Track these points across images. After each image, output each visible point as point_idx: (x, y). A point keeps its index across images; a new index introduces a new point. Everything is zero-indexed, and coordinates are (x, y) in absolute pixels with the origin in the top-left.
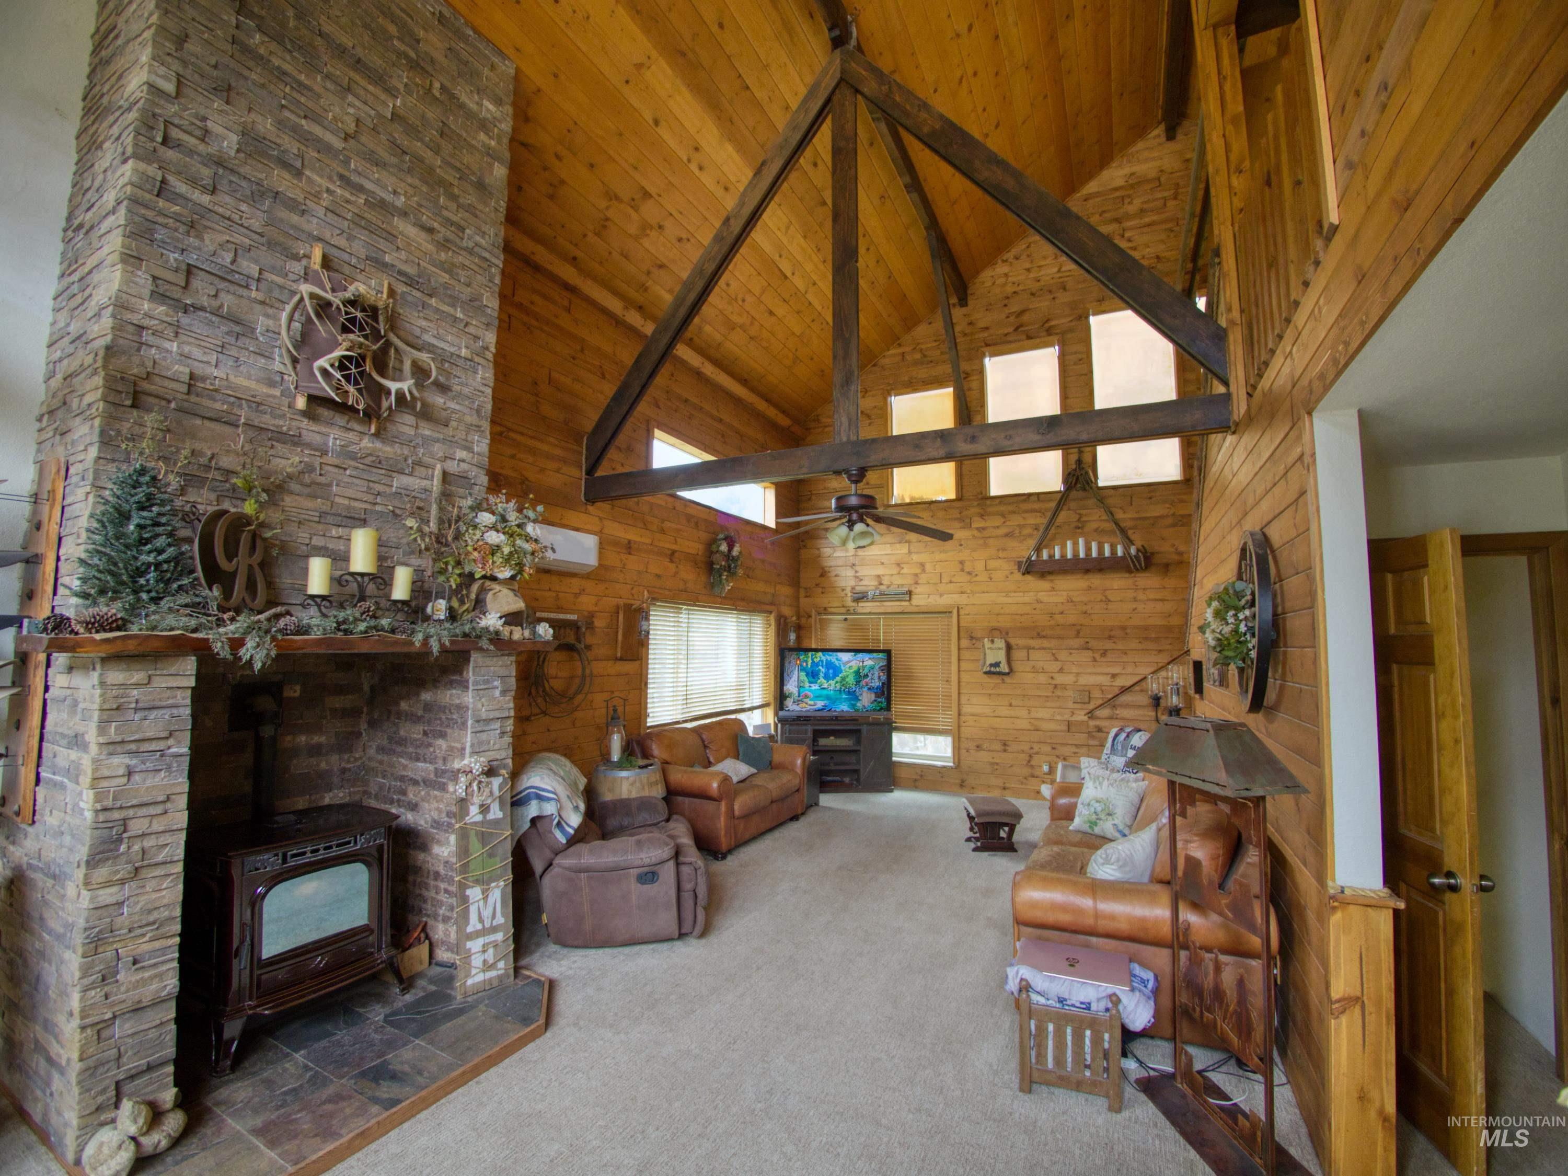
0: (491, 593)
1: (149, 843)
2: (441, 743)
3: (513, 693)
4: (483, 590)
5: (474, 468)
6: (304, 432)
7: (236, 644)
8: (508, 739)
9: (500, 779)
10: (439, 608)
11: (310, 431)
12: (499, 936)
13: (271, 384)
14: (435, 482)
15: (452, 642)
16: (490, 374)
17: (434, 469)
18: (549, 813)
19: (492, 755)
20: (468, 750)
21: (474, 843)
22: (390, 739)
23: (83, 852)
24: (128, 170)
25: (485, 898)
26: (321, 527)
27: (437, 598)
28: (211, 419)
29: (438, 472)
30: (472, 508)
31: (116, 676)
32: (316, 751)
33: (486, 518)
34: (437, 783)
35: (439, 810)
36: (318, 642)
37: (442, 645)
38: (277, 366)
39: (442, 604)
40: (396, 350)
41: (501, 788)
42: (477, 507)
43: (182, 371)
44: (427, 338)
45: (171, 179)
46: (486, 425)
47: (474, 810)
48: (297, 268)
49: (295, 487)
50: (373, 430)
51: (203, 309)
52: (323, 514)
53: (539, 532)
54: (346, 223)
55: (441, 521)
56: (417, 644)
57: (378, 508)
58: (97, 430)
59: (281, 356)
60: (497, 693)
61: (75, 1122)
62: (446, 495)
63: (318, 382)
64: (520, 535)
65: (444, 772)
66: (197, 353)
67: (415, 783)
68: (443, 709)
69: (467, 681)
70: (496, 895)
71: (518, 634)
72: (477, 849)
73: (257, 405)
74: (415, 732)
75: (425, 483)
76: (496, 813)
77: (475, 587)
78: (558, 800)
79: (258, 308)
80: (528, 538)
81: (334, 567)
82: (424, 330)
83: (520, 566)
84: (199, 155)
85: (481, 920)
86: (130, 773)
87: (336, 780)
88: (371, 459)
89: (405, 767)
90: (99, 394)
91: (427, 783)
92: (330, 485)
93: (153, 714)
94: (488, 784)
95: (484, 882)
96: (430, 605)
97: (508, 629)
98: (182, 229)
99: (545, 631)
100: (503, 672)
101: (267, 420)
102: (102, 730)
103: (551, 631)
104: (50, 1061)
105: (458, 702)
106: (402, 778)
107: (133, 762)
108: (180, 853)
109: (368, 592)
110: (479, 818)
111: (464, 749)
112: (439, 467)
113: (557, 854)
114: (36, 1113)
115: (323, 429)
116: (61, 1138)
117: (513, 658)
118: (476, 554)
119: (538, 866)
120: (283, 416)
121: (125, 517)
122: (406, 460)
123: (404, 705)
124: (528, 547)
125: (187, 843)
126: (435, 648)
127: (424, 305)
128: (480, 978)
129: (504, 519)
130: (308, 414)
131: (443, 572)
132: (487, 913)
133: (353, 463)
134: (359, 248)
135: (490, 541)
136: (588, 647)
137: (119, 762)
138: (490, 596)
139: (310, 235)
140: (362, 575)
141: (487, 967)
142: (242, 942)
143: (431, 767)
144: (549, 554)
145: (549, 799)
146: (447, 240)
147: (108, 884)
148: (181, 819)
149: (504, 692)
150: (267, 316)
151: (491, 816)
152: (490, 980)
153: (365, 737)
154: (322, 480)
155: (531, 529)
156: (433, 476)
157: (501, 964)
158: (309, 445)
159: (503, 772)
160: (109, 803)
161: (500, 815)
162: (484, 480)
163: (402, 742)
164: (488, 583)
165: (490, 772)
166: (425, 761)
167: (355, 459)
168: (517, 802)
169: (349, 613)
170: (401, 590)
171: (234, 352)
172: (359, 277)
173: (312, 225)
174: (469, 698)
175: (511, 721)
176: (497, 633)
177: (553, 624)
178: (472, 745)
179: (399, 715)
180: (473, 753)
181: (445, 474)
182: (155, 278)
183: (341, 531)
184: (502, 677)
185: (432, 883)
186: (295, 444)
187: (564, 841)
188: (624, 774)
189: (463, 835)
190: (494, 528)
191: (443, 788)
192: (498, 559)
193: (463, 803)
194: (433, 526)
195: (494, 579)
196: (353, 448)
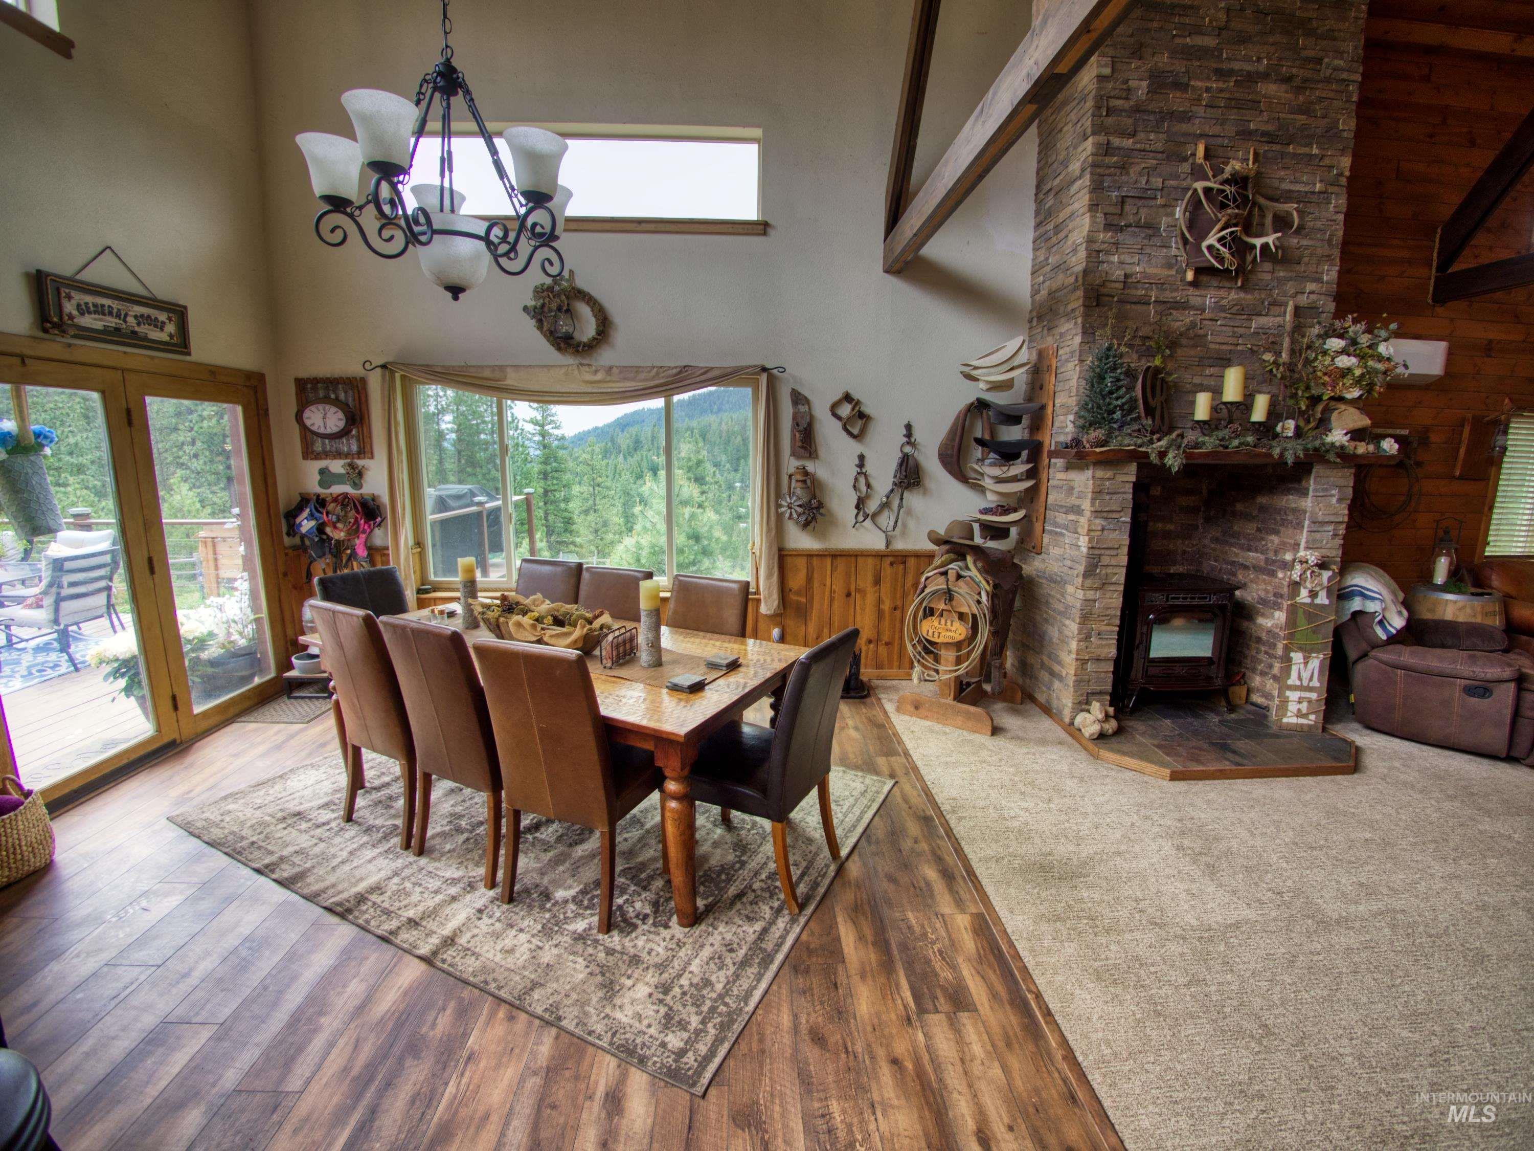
0: (1336, 412)
1: (1109, 570)
2: (1275, 539)
3: (1349, 502)
4: (1327, 411)
5: (1323, 297)
6: (1191, 298)
7: (1162, 454)
8: (1339, 541)
9: (1330, 573)
10: (1289, 427)
11: (1194, 297)
12: (1314, 696)
13: (1169, 266)
14: (1288, 317)
15: (1305, 455)
16: (1343, 201)
17: (1286, 306)
18: (1372, 610)
19: (1325, 552)
20: (1303, 545)
21: (1301, 618)
22: (1224, 533)
23: (1081, 569)
24: (1089, 145)
25: (1306, 664)
26: (1198, 369)
27: (1287, 418)
28: (1135, 303)
29: (1290, 308)
30: (1319, 336)
31: (1100, 473)
32: (1167, 535)
33: (1335, 344)
34: (1268, 569)
35: (1267, 591)
36: (1207, 455)
37: (1297, 457)
38: (1174, 252)
39: (1291, 424)
40: (1260, 208)
41: (1329, 580)
42: (1325, 336)
43: (1119, 274)
44: (1285, 186)
45: (1111, 138)
46: (1336, 253)
47: (1304, 593)
48: (1186, 167)
49: (1184, 341)
50: (1239, 284)
51: (1130, 226)
52: (1201, 359)
53: (1391, 350)
54: (1220, 111)
55: (1292, 352)
56: (1276, 457)
57: (1239, 348)
58: (1080, 326)
59: (1176, 243)
60: (1334, 500)
61: (1070, 705)
62: (1298, 329)
63: (1204, 255)
64: (1372, 356)
65: (1274, 562)
66: (1127, 258)
67: (1246, 567)
68: (1278, 511)
69: (1308, 489)
70: (1315, 663)
71: (1362, 448)
72: (1303, 625)
73: (1161, 285)
74: (1250, 528)
75: (1279, 320)
76: (1322, 599)
77: (1320, 408)
78: (1382, 601)
79: (1161, 210)
80: (1380, 358)
81: (1213, 399)
82: (1282, 180)
83: (1370, 387)
84: (1125, 111)
85: (1300, 678)
86: (1103, 530)
87: (1179, 558)
88: (1236, 308)
89: (1236, 555)
90: (1081, 302)
91: (1257, 569)
92: (1206, 335)
93: (1115, 497)
94: (1320, 574)
95: (1308, 652)
96: (1280, 424)
97: (1353, 444)
98: (1118, 172)
99: (1389, 446)
100: (1342, 482)
101: (1168, 295)
102: (1093, 504)
103: (1396, 446)
104: (1053, 674)
105: (1294, 505)
106: (1233, 563)
107: (1104, 523)
108: (1122, 580)
109: (1235, 417)
110: (1308, 600)
111: (1299, 545)
112: (1291, 303)
113: (1373, 648)
114: (1041, 698)
115: (1203, 292)
116: (1060, 712)
117: (1353, 471)
118: (1326, 378)
119: (1352, 654)
120: (1177, 290)
121: (1101, 378)
122: (1263, 303)
123: (1239, 507)
124: (1380, 366)
125: (1127, 575)
126: (1290, 460)
127: (1283, 155)
128: (1294, 720)
129: (1354, 342)
130: (1195, 284)
131: (1294, 396)
132: (1305, 675)
133: (1223, 315)
134: (1230, 130)
135: (1340, 365)
136: (1419, 464)
137: (1099, 523)
138: (1335, 415)
139: (1195, 135)
140: (1232, 403)
141: (1299, 714)
142: (1141, 643)
143: (1262, 557)
144: (1400, 370)
145: (1373, 599)
146: (1305, 80)
147: (1091, 589)
148: (1124, 560)
149: (1340, 500)
150: (1167, 215)
151: (1318, 601)
152: (1302, 725)
153: (1201, 529)
154: (1201, 332)
155: (1382, 349)
156: (1285, 313)
157: (1312, 717)
158: (1193, 308)
159: (1334, 567)
160: (1094, 544)
161: (1326, 602)
162: (1331, 306)
163: (1236, 535)
164: (1332, 403)
165: (1323, 566)
166: (1256, 551)
167: (1224, 311)
168: (1342, 595)
169: (1225, 433)
170: (1259, 414)
171: (1148, 251)
172: (1231, 154)
173: (1196, 127)
174: (1307, 503)
175: (1344, 526)
176: (1342, 447)
177: (1397, 439)
178: (1307, 542)
179: (1234, 514)
180: (1307, 548)
181: (1297, 309)
182: (1105, 214)
183: (1212, 370)
184: (1340, 487)
185: (1254, 645)
186: (1184, 309)
187: (1384, 637)
188: (1450, 597)
189: (1293, 610)
190: (1344, 352)
191: (1273, 574)
192: (1348, 381)
193: (1295, 586)
194: (1285, 356)
195: (1341, 399)
196: (1224, 302)
